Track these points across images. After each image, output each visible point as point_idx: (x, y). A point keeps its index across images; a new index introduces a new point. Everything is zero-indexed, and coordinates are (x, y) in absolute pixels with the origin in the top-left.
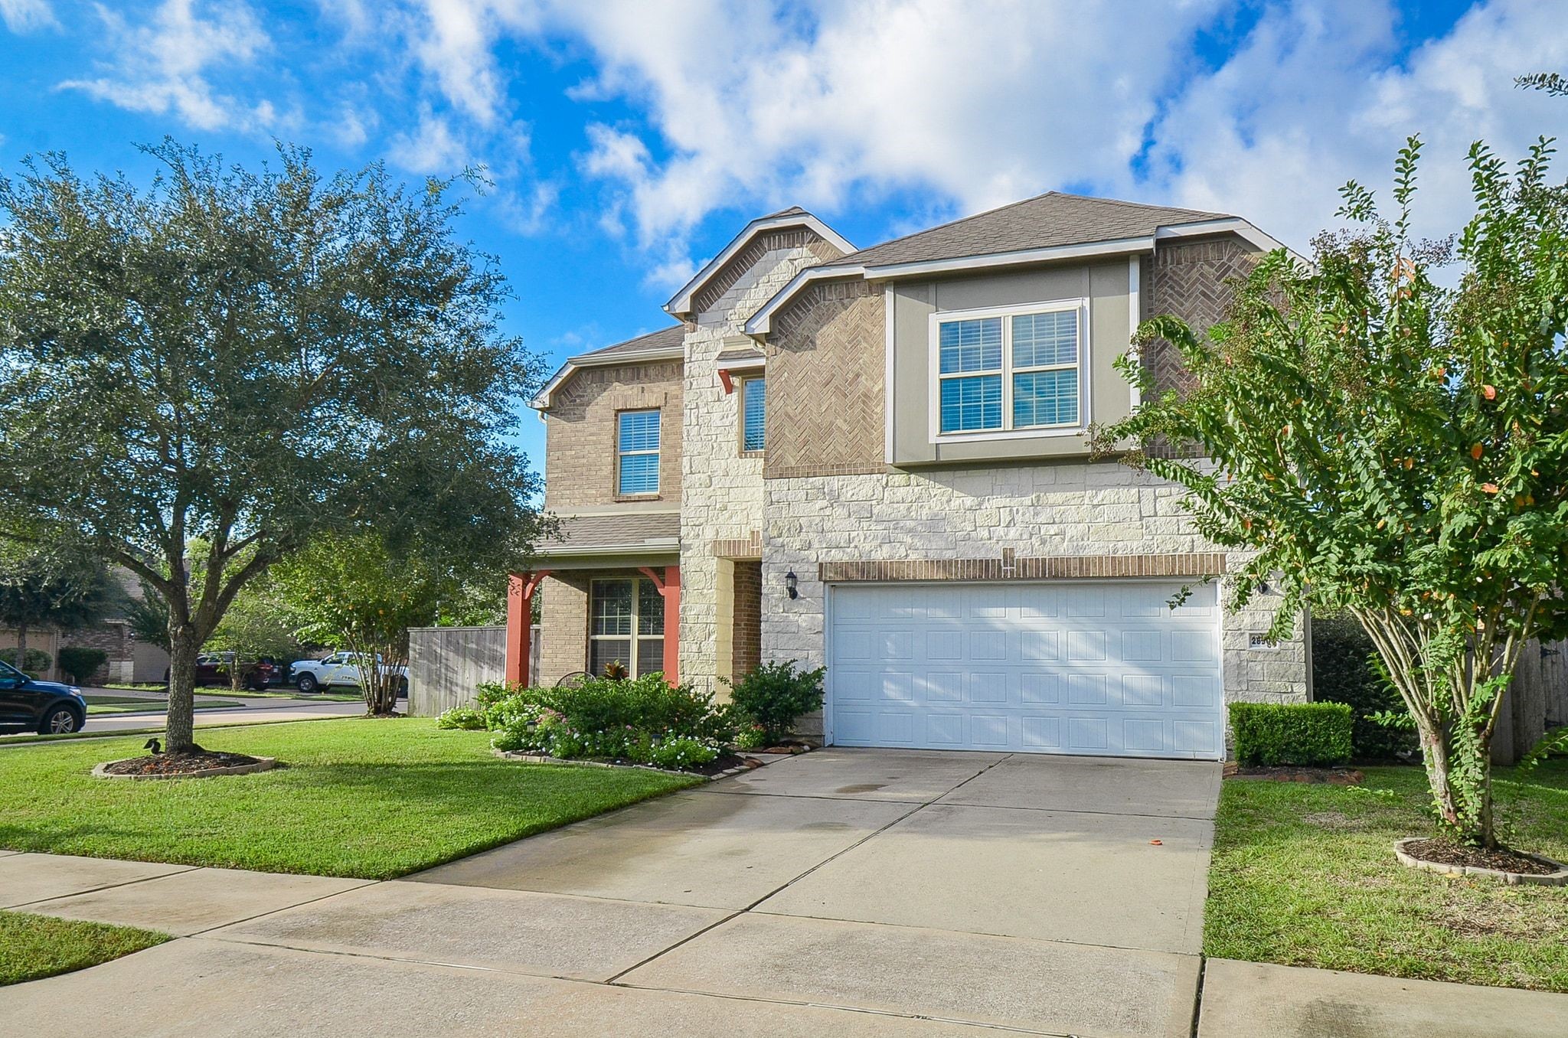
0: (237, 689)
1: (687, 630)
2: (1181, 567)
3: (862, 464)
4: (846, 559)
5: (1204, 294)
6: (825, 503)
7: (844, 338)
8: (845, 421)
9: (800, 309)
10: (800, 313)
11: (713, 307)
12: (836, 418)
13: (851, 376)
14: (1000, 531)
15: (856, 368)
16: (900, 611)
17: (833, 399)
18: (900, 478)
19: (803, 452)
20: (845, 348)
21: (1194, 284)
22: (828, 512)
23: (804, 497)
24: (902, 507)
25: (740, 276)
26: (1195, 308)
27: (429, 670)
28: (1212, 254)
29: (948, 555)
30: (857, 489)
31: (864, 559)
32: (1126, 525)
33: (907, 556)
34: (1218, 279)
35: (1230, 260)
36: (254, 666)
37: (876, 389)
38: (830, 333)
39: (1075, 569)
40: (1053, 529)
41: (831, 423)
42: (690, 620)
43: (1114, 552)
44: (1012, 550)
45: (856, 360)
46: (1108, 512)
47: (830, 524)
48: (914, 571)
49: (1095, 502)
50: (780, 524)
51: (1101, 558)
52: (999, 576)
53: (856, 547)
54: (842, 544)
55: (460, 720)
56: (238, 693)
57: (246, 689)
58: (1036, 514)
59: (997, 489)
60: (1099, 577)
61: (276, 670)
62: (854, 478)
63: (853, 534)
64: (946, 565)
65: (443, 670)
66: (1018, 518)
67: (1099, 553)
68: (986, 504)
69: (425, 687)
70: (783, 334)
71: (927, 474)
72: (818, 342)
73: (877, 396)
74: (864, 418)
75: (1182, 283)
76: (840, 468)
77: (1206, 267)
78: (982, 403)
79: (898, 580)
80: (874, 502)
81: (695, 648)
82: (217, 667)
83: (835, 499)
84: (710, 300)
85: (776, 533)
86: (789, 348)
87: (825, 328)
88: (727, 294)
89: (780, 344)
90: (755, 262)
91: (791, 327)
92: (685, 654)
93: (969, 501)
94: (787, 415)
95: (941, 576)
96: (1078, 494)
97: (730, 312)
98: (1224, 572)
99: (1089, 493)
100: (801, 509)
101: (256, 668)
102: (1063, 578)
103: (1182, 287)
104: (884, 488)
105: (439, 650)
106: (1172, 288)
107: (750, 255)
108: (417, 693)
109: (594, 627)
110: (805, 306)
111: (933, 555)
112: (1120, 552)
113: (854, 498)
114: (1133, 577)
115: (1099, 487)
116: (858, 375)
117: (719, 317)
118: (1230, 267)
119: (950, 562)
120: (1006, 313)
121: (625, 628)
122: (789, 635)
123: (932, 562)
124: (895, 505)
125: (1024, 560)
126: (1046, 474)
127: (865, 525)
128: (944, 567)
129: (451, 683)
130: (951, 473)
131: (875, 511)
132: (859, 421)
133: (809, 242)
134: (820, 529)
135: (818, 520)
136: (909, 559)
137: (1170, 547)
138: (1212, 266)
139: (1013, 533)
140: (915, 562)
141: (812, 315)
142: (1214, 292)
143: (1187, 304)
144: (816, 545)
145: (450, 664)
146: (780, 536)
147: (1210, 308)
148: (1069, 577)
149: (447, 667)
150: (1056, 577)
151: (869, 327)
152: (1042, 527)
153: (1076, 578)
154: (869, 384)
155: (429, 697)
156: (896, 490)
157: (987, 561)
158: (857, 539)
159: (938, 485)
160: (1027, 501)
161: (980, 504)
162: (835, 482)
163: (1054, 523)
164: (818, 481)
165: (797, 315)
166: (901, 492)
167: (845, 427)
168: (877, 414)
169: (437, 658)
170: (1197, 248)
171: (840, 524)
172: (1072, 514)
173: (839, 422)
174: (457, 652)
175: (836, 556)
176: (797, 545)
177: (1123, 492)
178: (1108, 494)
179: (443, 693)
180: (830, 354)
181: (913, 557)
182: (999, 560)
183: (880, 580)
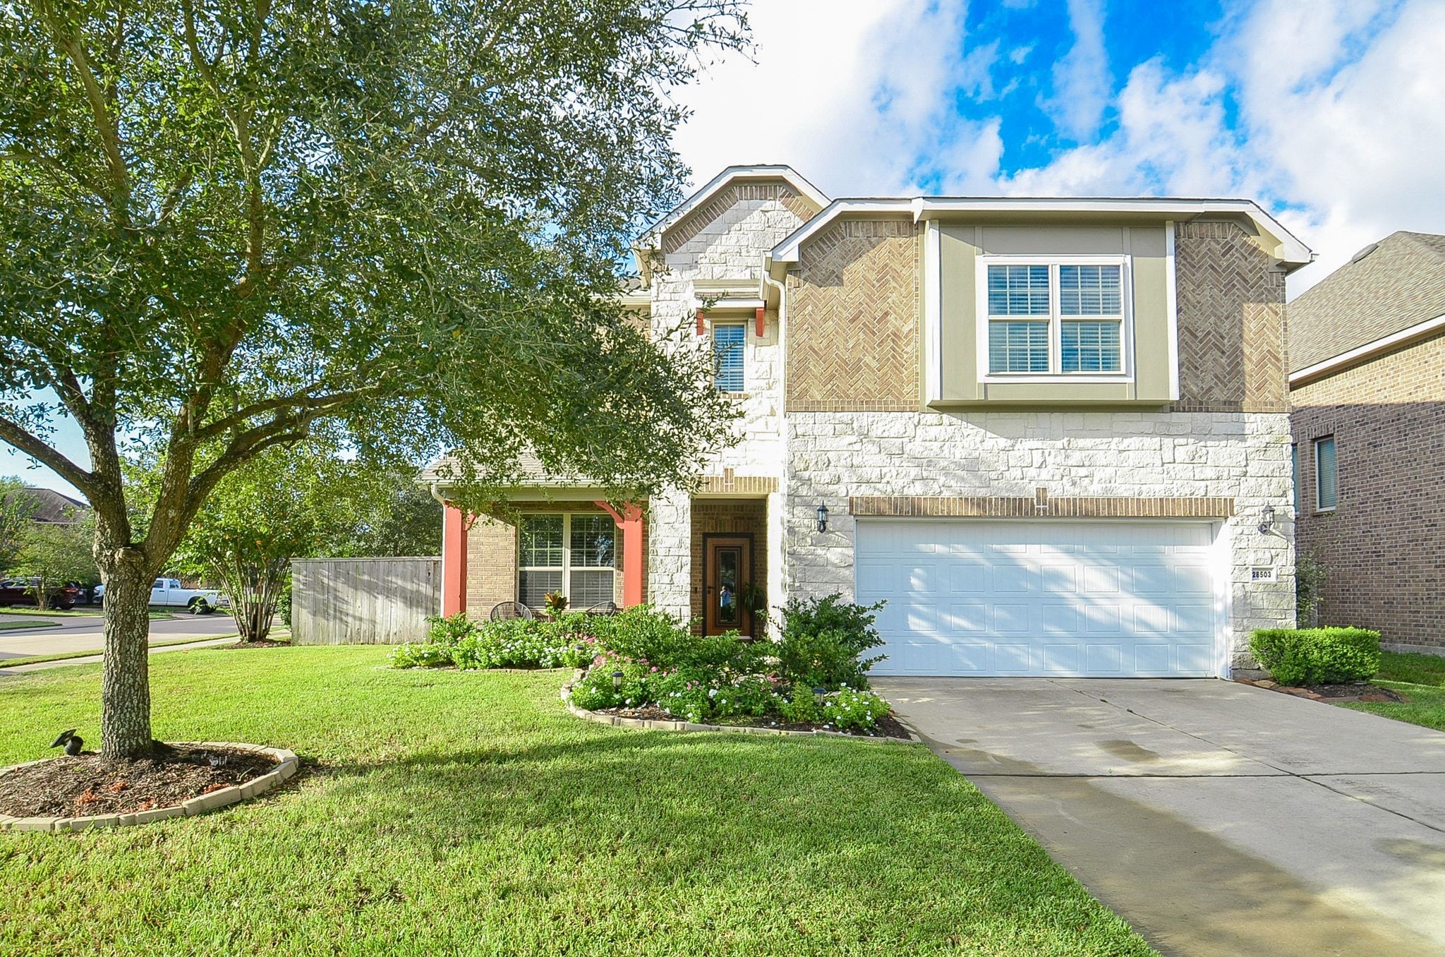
0: (44, 609)
1: (658, 562)
2: (1197, 509)
3: (892, 402)
4: (877, 494)
5: (1212, 268)
6: (854, 439)
7: (872, 276)
8: (874, 358)
9: (824, 243)
10: (824, 247)
11: (680, 249)
12: (864, 355)
13: (879, 314)
14: (1032, 472)
15: (885, 307)
16: (923, 547)
17: (862, 336)
18: (933, 417)
19: (829, 386)
20: (873, 286)
21: (1203, 257)
22: (857, 447)
23: (832, 432)
24: (936, 445)
25: (711, 221)
26: (1205, 279)
27: (315, 599)
28: (1218, 233)
29: (982, 493)
30: (888, 427)
31: (896, 495)
32: (1149, 469)
33: (941, 492)
34: (1224, 255)
35: (1233, 239)
36: (60, 589)
37: (906, 329)
38: (857, 270)
39: (1104, 509)
40: (1083, 471)
41: (860, 360)
42: (661, 552)
43: (1139, 495)
44: (1044, 489)
45: (885, 299)
46: (1133, 458)
47: (860, 459)
48: (949, 507)
49: (1121, 448)
50: (806, 457)
51: (1127, 499)
52: (1032, 514)
53: (888, 482)
54: (873, 480)
55: (422, 657)
56: (45, 613)
57: (53, 609)
58: (1067, 457)
59: (1029, 432)
60: (1126, 517)
61: (81, 593)
62: (884, 414)
63: (884, 470)
64: (981, 503)
65: (332, 601)
66: (1050, 460)
67: (1126, 494)
68: (1018, 446)
69: (310, 617)
70: (807, 267)
71: (959, 415)
72: (845, 278)
73: (906, 337)
74: (894, 357)
75: (1194, 255)
76: (868, 403)
77: (1212, 243)
78: (1029, 348)
79: (933, 516)
80: (907, 440)
81: (667, 580)
82: (25, 590)
83: (864, 436)
84: (678, 242)
85: (802, 466)
86: (813, 281)
87: (852, 265)
88: (696, 238)
89: (803, 276)
90: (726, 209)
91: (815, 260)
92: (656, 586)
93: (1003, 442)
94: (811, 348)
95: (975, 513)
96: (1105, 440)
97: (701, 255)
98: (1232, 514)
99: (1116, 440)
100: (830, 443)
101: (63, 592)
102: (1092, 516)
103: (1193, 259)
104: (916, 426)
105: (326, 581)
106: (1185, 259)
107: (720, 202)
108: (302, 622)
109: (523, 559)
110: (830, 240)
111: (968, 492)
112: (1144, 494)
113: (885, 435)
114: (1156, 517)
115: (1125, 435)
116: (887, 314)
117: (688, 259)
118: (1232, 247)
119: (984, 500)
120: (1054, 262)
121: (557, 560)
122: (818, 568)
123: (966, 499)
124: (928, 444)
125: (1056, 499)
126: (1075, 419)
127: (897, 461)
128: (978, 505)
129: (341, 612)
130: (983, 415)
131: (907, 449)
132: (888, 359)
133: (782, 197)
134: (849, 464)
135: (847, 454)
136: (942, 495)
137: (1188, 491)
138: (1218, 243)
139: (1045, 474)
140: (948, 499)
141: (837, 251)
142: (1220, 266)
143: (1198, 275)
144: (845, 479)
145: (340, 595)
146: (806, 469)
147: (1218, 281)
148: (1098, 516)
149: (336, 598)
150: (1087, 516)
151: (898, 267)
152: (1072, 469)
153: (1105, 517)
154: (899, 323)
155: (316, 625)
156: (928, 428)
157: (1021, 499)
158: (888, 475)
159: (970, 426)
160: (1059, 444)
161: (1013, 446)
162: (864, 419)
163: (1083, 466)
164: (846, 416)
165: (820, 248)
166: (934, 432)
167: (874, 364)
168: (907, 353)
169: (325, 589)
170: (1205, 225)
171: (872, 462)
172: (1100, 458)
173: (868, 359)
174: (346, 583)
175: (865, 491)
176: (826, 477)
177: (1147, 441)
178: (1134, 442)
179: (331, 623)
180: (858, 290)
181: (946, 494)
182: (1032, 499)
183: (913, 515)
